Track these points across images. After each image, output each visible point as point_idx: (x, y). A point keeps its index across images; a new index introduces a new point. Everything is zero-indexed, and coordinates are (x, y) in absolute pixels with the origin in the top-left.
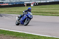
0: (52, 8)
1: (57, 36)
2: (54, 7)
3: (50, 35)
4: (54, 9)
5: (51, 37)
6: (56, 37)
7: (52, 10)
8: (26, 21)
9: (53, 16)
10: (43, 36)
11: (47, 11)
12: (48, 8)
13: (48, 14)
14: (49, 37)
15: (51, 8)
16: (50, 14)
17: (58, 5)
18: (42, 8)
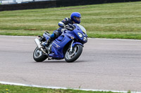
0: (29, 16)
1: (40, 84)
2: (34, 16)
3: (25, 80)
4: (34, 20)
5: (27, 87)
6: (38, 85)
7: (29, 21)
8: (71, 48)
9: (33, 35)
10: (8, 83)
11: (16, 25)
12: (18, 18)
13: (20, 32)
14: (21, 87)
15: (26, 18)
16: (24, 32)
17: (42, 10)
18: (4, 19)
